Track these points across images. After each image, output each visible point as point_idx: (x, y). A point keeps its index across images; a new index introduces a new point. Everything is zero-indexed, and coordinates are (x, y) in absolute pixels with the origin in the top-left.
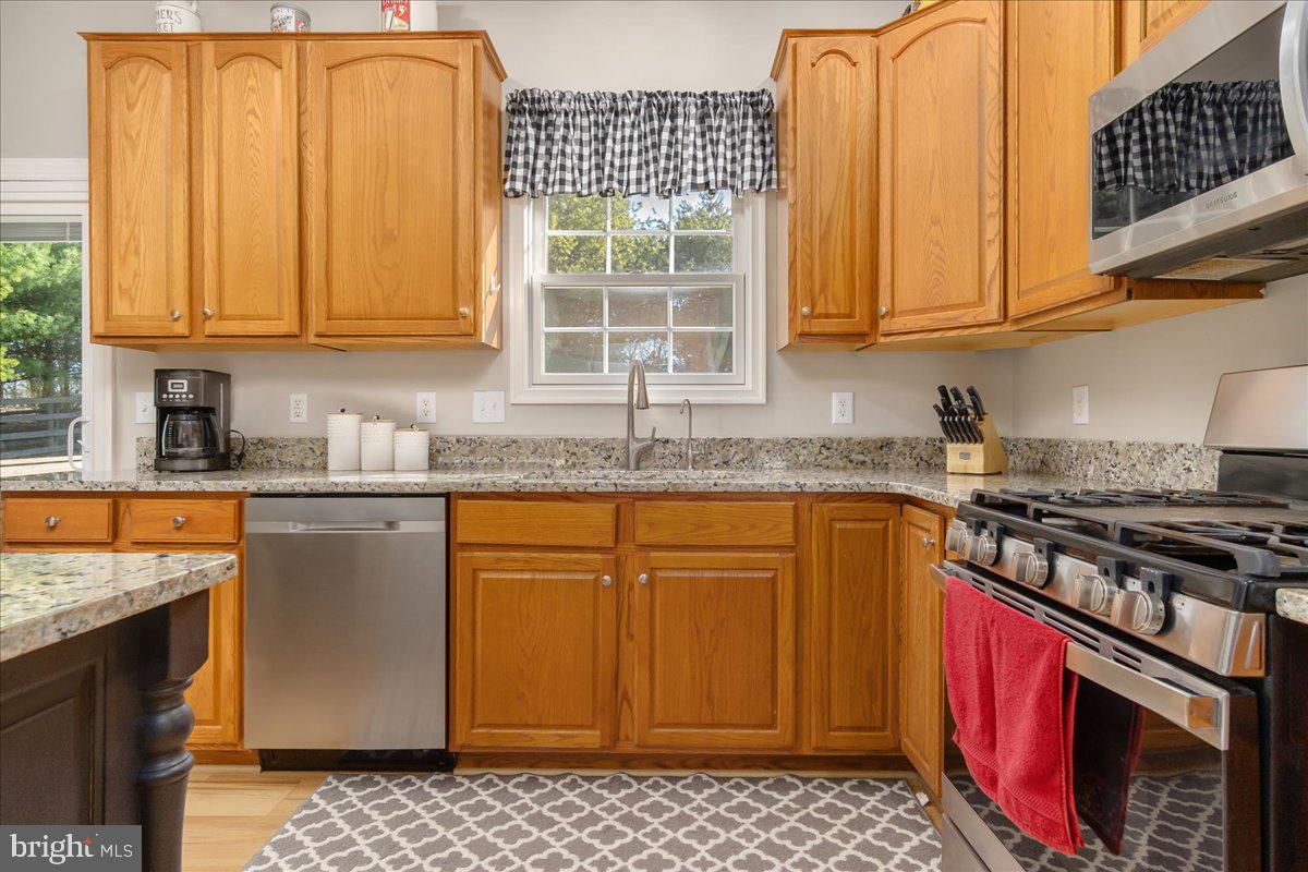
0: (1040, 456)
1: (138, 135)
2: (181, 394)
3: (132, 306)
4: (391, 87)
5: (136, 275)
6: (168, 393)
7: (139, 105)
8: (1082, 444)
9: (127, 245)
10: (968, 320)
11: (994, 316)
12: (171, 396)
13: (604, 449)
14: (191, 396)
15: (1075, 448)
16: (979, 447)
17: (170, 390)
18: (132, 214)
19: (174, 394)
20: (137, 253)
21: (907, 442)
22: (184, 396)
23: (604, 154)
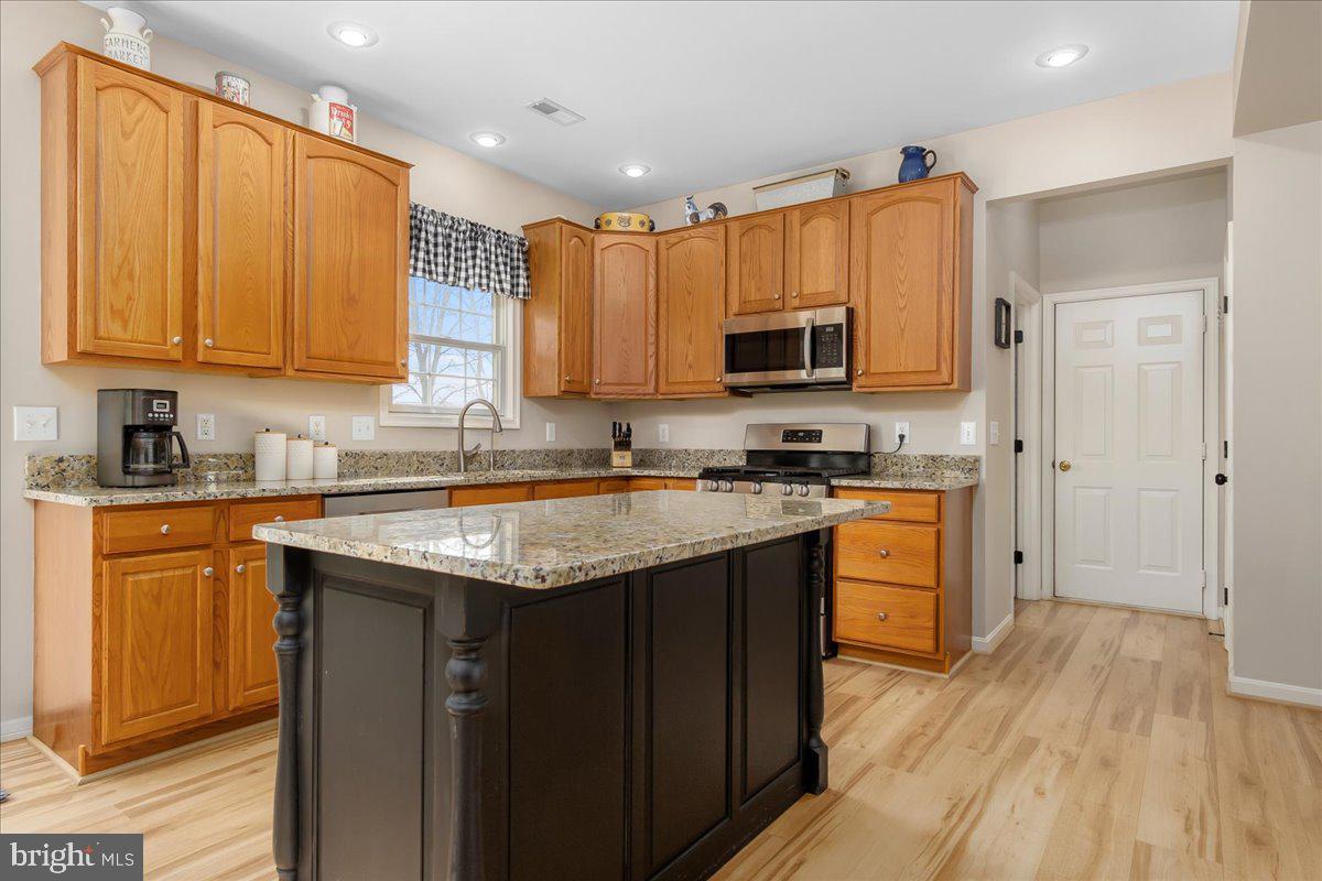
0: (640, 457)
1: (134, 165)
2: (164, 413)
3: (125, 327)
4: (355, 187)
5: (129, 298)
6: (154, 413)
7: (135, 135)
8: (670, 451)
9: (120, 268)
10: (640, 391)
11: (652, 391)
12: (156, 415)
13: (439, 458)
14: (172, 416)
15: (664, 453)
16: (629, 453)
17: (155, 409)
18: (126, 237)
19: (159, 413)
20: (131, 277)
21: (580, 452)
22: (167, 416)
23: (448, 266)
